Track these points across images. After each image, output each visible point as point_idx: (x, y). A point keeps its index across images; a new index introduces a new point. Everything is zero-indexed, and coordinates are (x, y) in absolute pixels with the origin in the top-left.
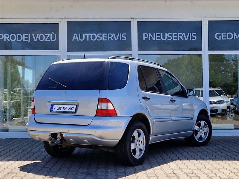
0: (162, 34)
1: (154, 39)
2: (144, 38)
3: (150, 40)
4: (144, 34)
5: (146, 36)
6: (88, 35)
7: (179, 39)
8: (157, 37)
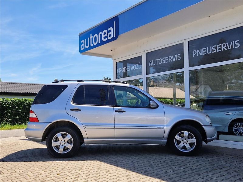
0: (207, 48)
1: (201, 55)
2: (193, 54)
3: (198, 56)
4: (193, 51)
5: (195, 52)
6: (157, 60)
7: (222, 50)
8: (203, 51)
